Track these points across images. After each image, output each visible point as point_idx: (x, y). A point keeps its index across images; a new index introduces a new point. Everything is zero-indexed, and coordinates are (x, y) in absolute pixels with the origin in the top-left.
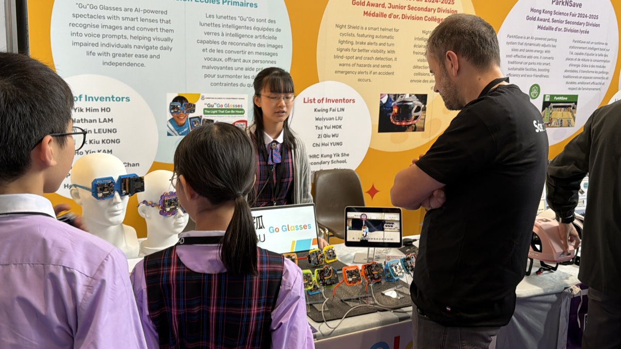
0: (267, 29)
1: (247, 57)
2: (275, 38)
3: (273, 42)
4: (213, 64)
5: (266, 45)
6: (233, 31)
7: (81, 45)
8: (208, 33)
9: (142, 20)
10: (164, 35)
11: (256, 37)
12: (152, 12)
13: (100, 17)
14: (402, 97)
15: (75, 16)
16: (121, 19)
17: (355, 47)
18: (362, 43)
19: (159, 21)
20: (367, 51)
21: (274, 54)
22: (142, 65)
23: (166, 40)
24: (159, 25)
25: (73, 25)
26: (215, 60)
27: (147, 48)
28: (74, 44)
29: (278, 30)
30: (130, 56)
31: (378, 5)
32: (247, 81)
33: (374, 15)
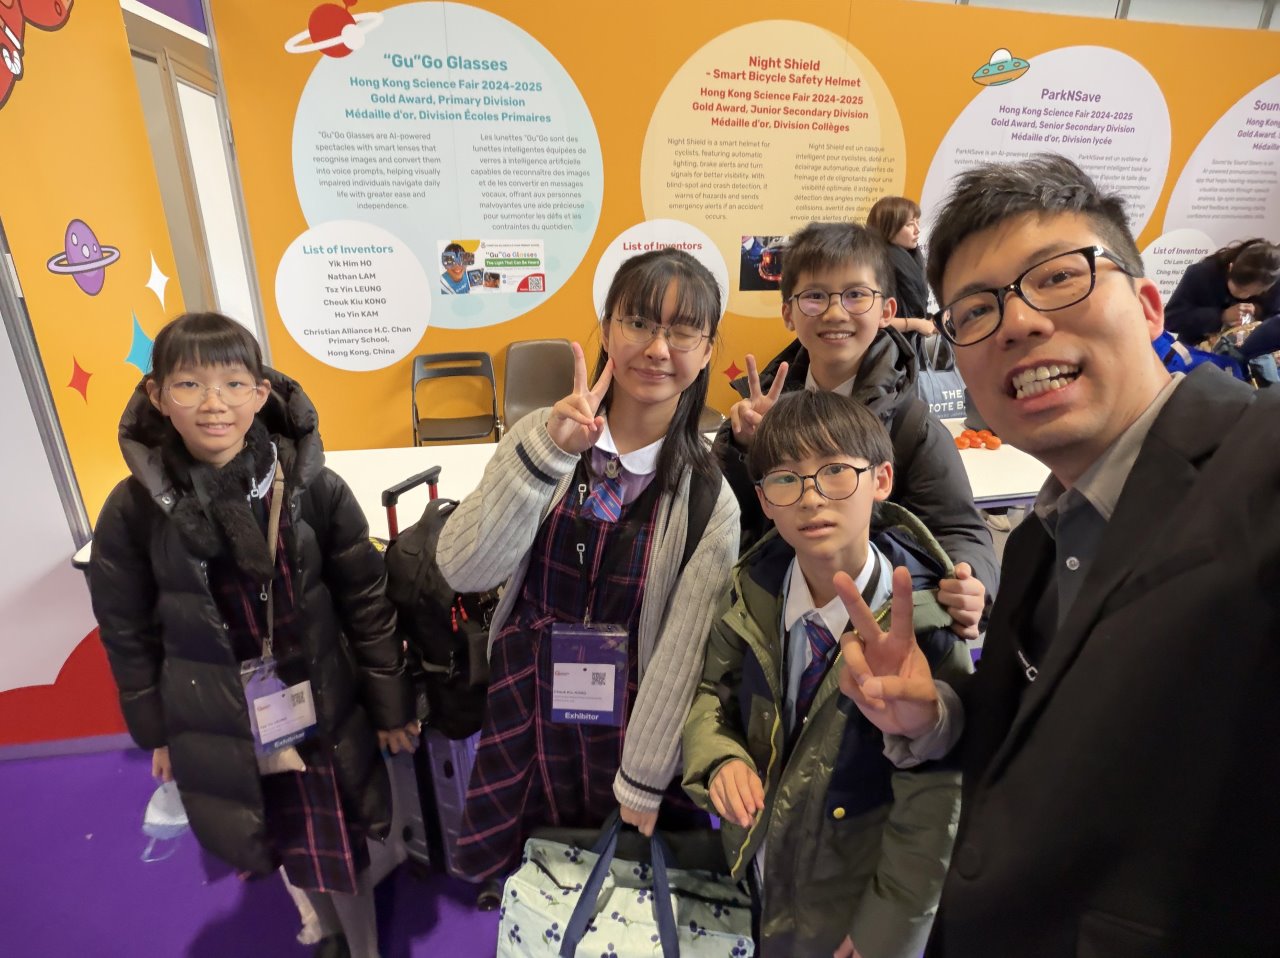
0: (566, 151)
1: (539, 189)
2: (579, 162)
3: (575, 168)
4: (494, 200)
5: (565, 173)
6: (519, 155)
7: (329, 184)
8: (485, 161)
9: (400, 148)
10: (428, 166)
11: (551, 162)
12: (412, 137)
13: (348, 148)
15: (320, 148)
16: (373, 149)
17: (700, 169)
18: (710, 164)
19: (421, 148)
20: (719, 175)
21: (577, 184)
22: (404, 206)
23: (431, 172)
24: (422, 154)
25: (318, 160)
26: (496, 195)
27: (410, 185)
28: (321, 183)
29: (582, 151)
30: (389, 195)
31: (734, 109)
32: (541, 222)
33: (728, 123)
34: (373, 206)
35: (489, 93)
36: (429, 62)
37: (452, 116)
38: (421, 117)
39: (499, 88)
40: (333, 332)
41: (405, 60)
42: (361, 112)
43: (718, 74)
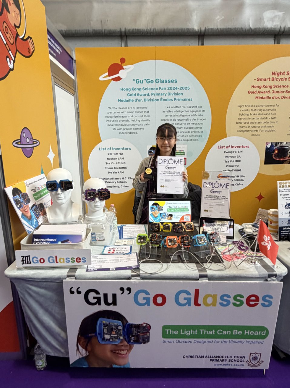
0: (198, 111)
1: (186, 126)
2: (202, 115)
3: (201, 117)
5: (197, 119)
6: (179, 114)
7: (110, 125)
8: (167, 116)
9: (136, 112)
10: (146, 118)
11: (192, 116)
12: (141, 108)
13: (118, 113)
14: (281, 144)
15: (108, 113)
16: (127, 113)
17: (250, 117)
18: (254, 114)
19: (144, 112)
20: (258, 119)
21: (201, 124)
22: (136, 133)
23: (147, 120)
24: (144, 114)
25: (107, 117)
27: (138, 125)
28: (108, 125)
29: (204, 111)
30: (131, 129)
31: (265, 92)
32: (186, 138)
33: (262, 98)
34: (125, 133)
35: (170, 91)
36: (149, 81)
37: (156, 100)
38: (144, 101)
39: (173, 89)
40: (107, 179)
41: (140, 81)
42: (123, 100)
43: (259, 79)
